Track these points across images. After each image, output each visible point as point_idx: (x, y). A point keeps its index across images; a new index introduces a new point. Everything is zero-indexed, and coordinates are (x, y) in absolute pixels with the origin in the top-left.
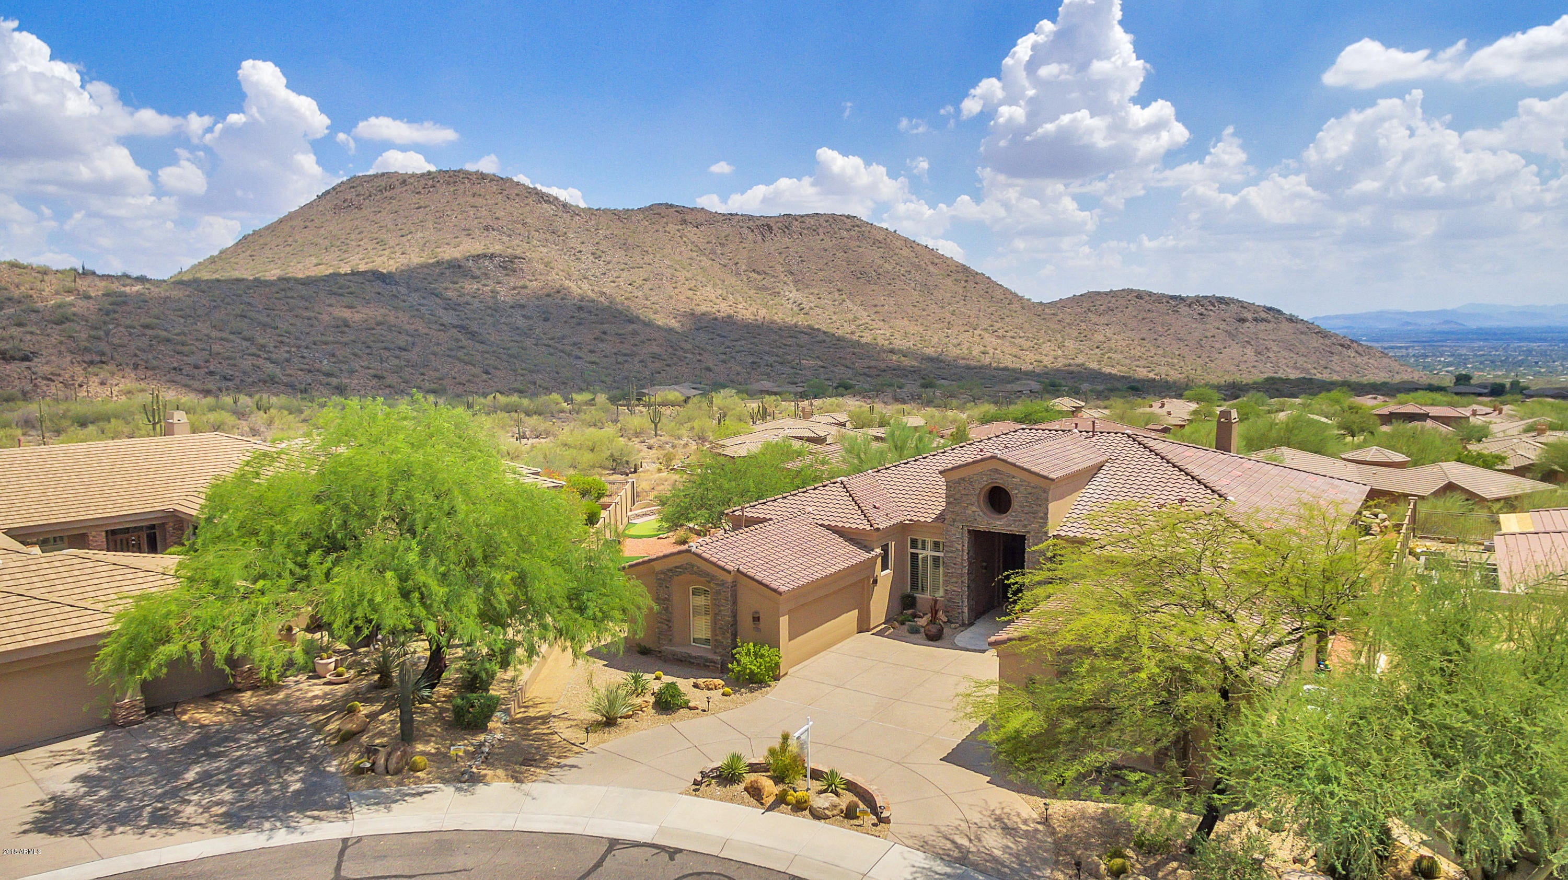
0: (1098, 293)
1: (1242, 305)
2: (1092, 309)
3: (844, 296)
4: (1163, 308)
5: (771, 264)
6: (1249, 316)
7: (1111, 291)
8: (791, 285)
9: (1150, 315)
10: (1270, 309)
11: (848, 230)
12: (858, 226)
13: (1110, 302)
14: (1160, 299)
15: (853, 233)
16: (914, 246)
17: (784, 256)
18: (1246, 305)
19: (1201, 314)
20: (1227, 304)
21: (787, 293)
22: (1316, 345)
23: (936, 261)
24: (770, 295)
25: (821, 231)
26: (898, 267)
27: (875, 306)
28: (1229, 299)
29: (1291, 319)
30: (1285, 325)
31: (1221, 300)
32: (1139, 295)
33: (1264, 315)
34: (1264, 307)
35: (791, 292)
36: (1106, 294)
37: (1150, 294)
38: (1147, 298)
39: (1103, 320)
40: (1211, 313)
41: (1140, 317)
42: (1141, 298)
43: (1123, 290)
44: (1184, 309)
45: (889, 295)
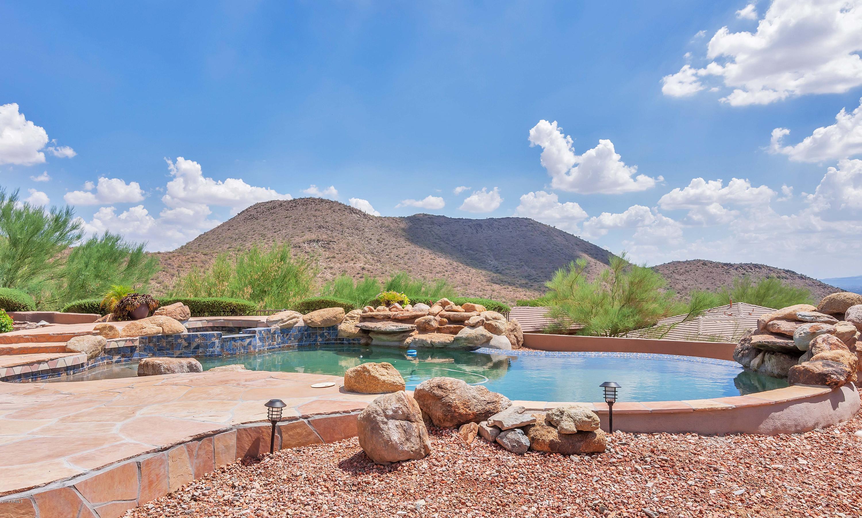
0: (679, 262)
1: (770, 269)
2: (676, 271)
3: (523, 263)
4: (720, 270)
5: (481, 245)
6: (774, 275)
7: (687, 261)
8: (492, 257)
9: (711, 275)
10: (788, 271)
11: (526, 226)
12: (532, 224)
13: (686, 267)
14: (717, 265)
15: (529, 228)
16: (565, 235)
17: (488, 241)
18: (771, 268)
19: (743, 274)
20: (760, 268)
21: (489, 262)
22: (819, 293)
23: (579, 243)
24: (479, 262)
25: (510, 226)
26: (555, 246)
27: (542, 268)
28: (761, 265)
29: (802, 277)
30: (798, 281)
31: (756, 266)
32: (705, 263)
33: (784, 275)
34: (784, 270)
35: (492, 261)
36: (684, 262)
37: (711, 263)
38: (710, 265)
39: (682, 278)
40: (750, 273)
41: (705, 276)
42: (706, 265)
43: (694, 260)
44: (732, 271)
45: (550, 262)
